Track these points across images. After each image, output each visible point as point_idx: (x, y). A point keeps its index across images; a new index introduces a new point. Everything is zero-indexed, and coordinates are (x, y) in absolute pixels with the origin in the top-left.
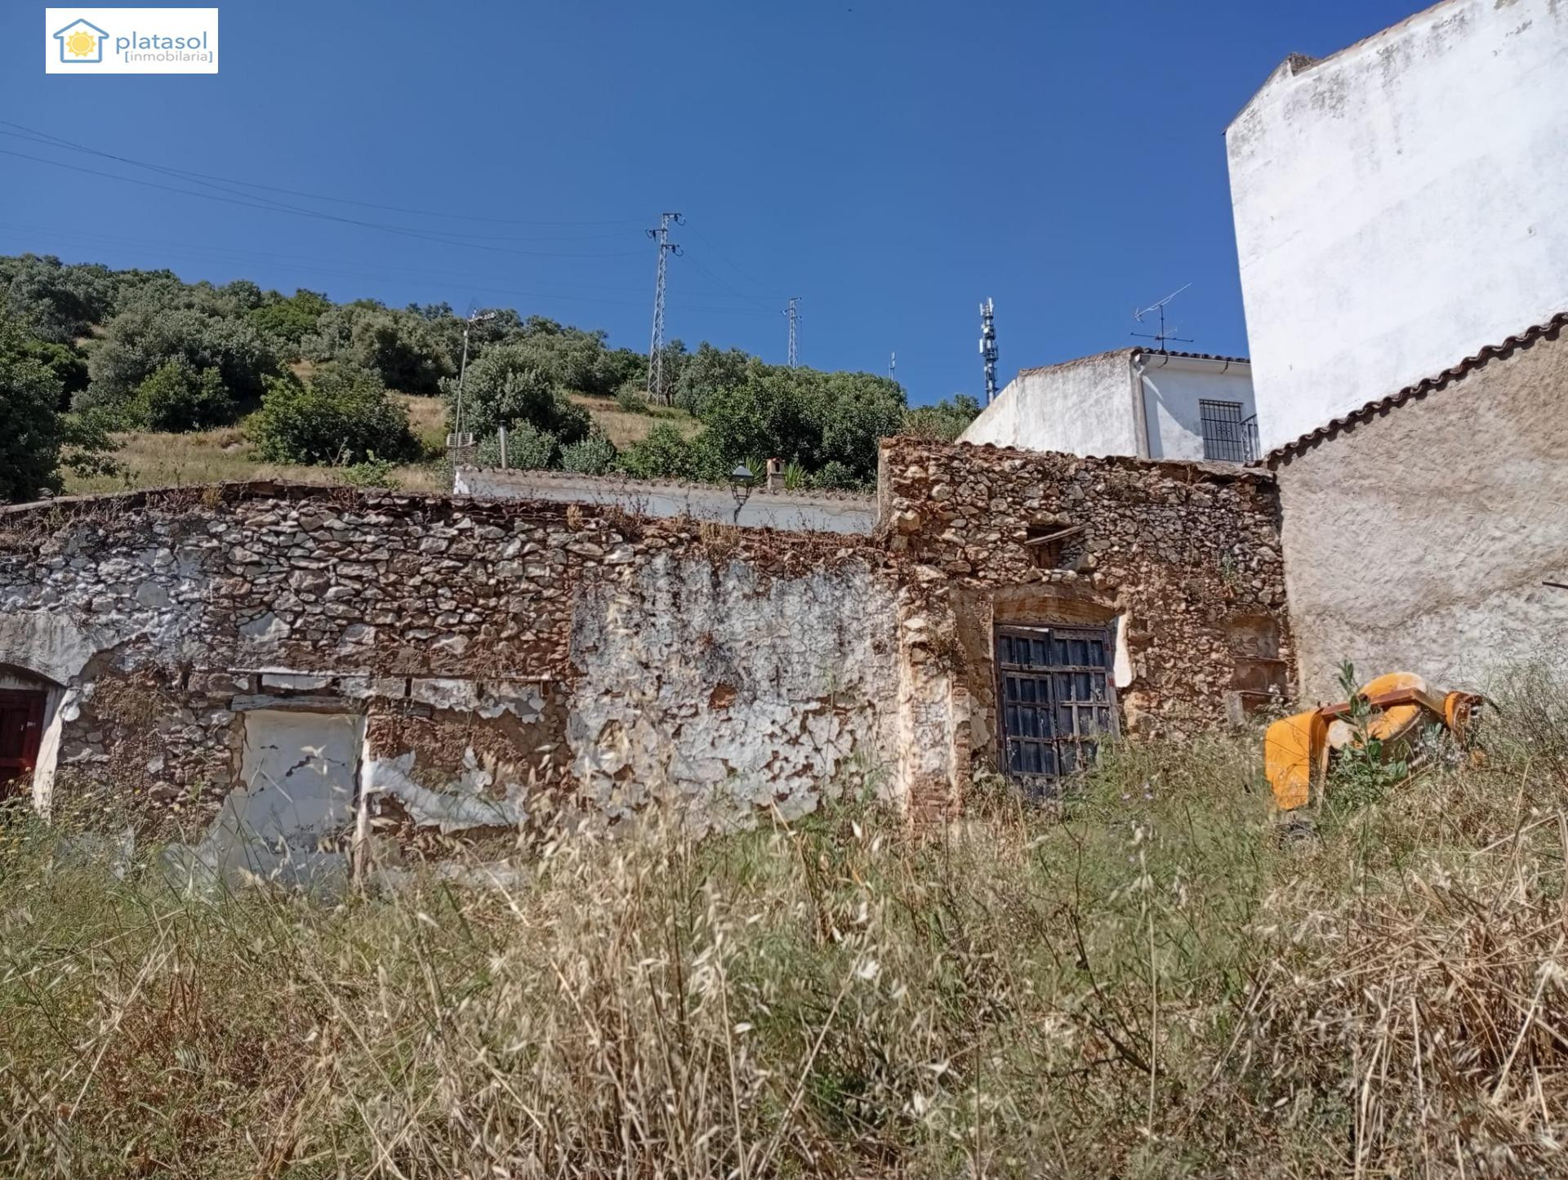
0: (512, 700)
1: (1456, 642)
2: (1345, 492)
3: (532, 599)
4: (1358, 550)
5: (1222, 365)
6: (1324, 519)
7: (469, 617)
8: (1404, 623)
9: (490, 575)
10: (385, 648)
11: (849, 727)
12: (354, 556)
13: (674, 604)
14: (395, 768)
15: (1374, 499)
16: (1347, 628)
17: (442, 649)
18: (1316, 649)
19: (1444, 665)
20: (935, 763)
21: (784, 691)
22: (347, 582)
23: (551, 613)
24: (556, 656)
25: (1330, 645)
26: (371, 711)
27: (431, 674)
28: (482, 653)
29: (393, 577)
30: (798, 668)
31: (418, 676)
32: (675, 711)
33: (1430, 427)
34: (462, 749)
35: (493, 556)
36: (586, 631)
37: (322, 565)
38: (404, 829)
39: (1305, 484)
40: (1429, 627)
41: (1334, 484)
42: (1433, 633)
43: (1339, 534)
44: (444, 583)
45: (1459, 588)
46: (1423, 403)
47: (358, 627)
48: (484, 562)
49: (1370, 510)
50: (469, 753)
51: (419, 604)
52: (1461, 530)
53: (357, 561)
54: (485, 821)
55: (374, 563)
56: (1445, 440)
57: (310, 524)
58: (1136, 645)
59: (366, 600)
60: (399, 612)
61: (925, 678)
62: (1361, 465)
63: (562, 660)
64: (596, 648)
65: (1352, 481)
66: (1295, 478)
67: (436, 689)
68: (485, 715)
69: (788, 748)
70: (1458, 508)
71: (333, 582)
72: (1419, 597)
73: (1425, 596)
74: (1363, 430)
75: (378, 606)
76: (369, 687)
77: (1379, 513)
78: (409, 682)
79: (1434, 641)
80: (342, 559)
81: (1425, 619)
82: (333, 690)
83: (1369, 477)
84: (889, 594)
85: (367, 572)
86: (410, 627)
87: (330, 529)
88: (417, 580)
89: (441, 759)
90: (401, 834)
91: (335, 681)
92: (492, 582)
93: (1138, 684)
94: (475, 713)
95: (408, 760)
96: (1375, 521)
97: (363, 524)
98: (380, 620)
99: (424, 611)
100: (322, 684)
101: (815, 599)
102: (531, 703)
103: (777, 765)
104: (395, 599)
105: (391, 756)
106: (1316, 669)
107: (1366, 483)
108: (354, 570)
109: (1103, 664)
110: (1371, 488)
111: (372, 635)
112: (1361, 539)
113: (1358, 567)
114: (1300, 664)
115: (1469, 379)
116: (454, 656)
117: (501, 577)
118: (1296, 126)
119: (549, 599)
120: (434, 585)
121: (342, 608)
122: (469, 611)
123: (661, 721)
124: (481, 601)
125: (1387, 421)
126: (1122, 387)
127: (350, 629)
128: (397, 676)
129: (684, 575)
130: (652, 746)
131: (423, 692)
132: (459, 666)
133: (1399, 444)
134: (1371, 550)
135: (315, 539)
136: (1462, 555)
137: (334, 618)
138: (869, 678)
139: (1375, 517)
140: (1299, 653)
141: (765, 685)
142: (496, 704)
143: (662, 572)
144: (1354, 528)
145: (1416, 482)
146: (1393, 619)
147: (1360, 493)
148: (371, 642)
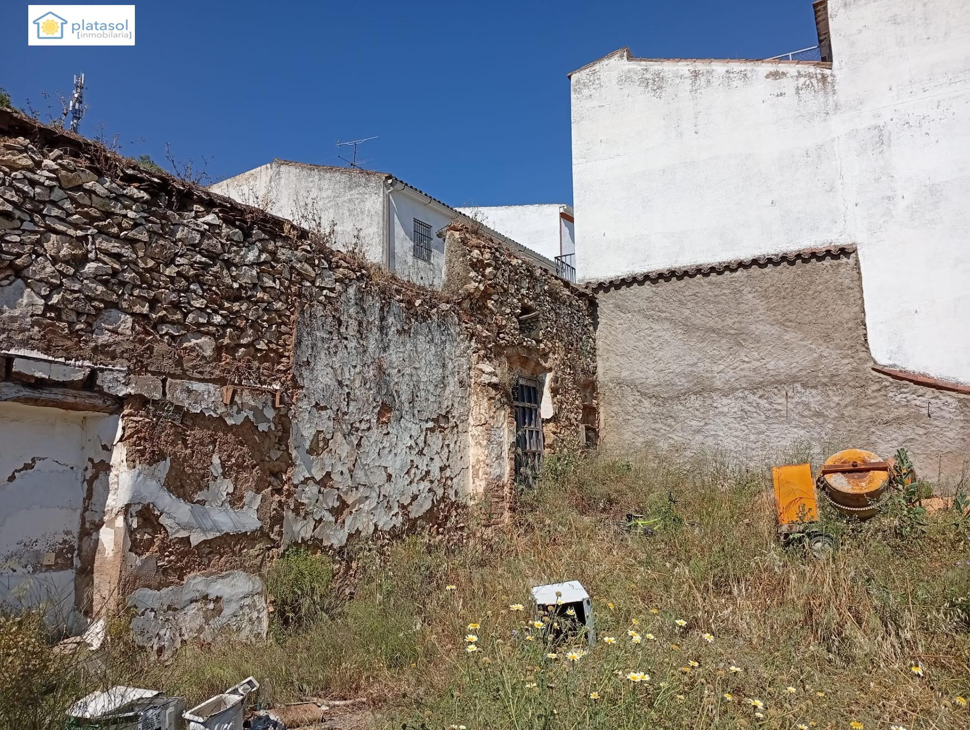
0: (252, 408)
1: (712, 412)
2: (647, 317)
3: (265, 309)
4: (652, 351)
5: (427, 201)
6: (629, 329)
7: (217, 319)
8: (678, 397)
9: (234, 279)
10: (142, 341)
11: (447, 442)
12: (115, 230)
13: (359, 331)
14: (153, 476)
15: (667, 325)
16: (638, 394)
17: (192, 349)
18: (614, 403)
19: (702, 424)
20: (498, 471)
21: (416, 412)
22: (106, 259)
23: (279, 325)
24: (281, 367)
25: (624, 401)
26: (126, 412)
27: (184, 376)
28: (226, 358)
29: (151, 263)
30: (423, 393)
31: (173, 376)
32: (358, 425)
33: (710, 293)
34: (209, 455)
35: (237, 260)
36: (303, 348)
37: (80, 233)
38: (157, 542)
39: (617, 306)
40: (695, 402)
41: (639, 311)
42: (697, 406)
43: (639, 340)
44: (197, 279)
45: (718, 384)
46: (707, 279)
47: (114, 312)
48: (228, 264)
49: (663, 331)
50: (216, 460)
51: (173, 297)
52: (724, 353)
53: (116, 237)
54: (226, 529)
55: (132, 242)
56: (719, 303)
57: (70, 181)
58: (554, 392)
59: (122, 284)
60: (154, 303)
61: (494, 410)
62: (660, 304)
63: (285, 372)
64: (308, 363)
65: (653, 312)
66: (611, 302)
67: (189, 391)
68: (230, 422)
69: (418, 457)
70: (724, 341)
71: (92, 255)
72: (691, 385)
73: (695, 385)
74: (663, 284)
75: (136, 292)
76: (126, 384)
77: (669, 334)
78: (164, 381)
79: (697, 410)
80: (101, 231)
81: (693, 397)
82: (90, 382)
83: (665, 312)
84: (467, 343)
85: (126, 251)
86: (163, 320)
87: (90, 192)
88: (171, 271)
89: (191, 466)
90: (155, 548)
91: (93, 374)
92: (236, 285)
93: (555, 419)
94: (221, 418)
95: (164, 467)
96: (666, 338)
97: (123, 195)
98: (137, 309)
99: (176, 306)
100: (79, 376)
101: (432, 340)
102: (265, 412)
103: (413, 471)
104: (150, 287)
105: (150, 464)
106: (613, 414)
107: (663, 315)
108: (113, 246)
109: (536, 403)
110: (666, 319)
111: (129, 325)
112: (655, 346)
113: (651, 361)
114: (601, 410)
115: (738, 273)
116: (204, 357)
117: (243, 281)
118: (626, 91)
119: (277, 311)
120: (187, 278)
121: (101, 288)
122: (216, 312)
123: (350, 433)
124: (227, 305)
125: (682, 283)
126: (374, 197)
127: (106, 314)
128: (153, 373)
129: (365, 306)
130: (344, 455)
131: (177, 396)
132: (208, 369)
133: (689, 298)
134: (660, 354)
135: (73, 201)
136: (722, 367)
137: (89, 299)
138: (456, 405)
139: (667, 336)
140: (602, 403)
141: (406, 405)
142: (238, 412)
143: (353, 302)
144: (650, 338)
145: (698, 322)
146: (671, 394)
147: (659, 320)
148: (129, 332)
